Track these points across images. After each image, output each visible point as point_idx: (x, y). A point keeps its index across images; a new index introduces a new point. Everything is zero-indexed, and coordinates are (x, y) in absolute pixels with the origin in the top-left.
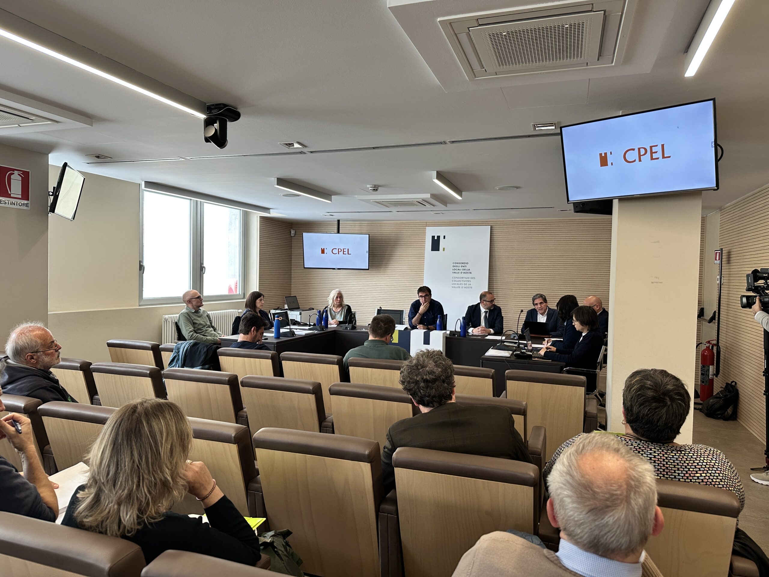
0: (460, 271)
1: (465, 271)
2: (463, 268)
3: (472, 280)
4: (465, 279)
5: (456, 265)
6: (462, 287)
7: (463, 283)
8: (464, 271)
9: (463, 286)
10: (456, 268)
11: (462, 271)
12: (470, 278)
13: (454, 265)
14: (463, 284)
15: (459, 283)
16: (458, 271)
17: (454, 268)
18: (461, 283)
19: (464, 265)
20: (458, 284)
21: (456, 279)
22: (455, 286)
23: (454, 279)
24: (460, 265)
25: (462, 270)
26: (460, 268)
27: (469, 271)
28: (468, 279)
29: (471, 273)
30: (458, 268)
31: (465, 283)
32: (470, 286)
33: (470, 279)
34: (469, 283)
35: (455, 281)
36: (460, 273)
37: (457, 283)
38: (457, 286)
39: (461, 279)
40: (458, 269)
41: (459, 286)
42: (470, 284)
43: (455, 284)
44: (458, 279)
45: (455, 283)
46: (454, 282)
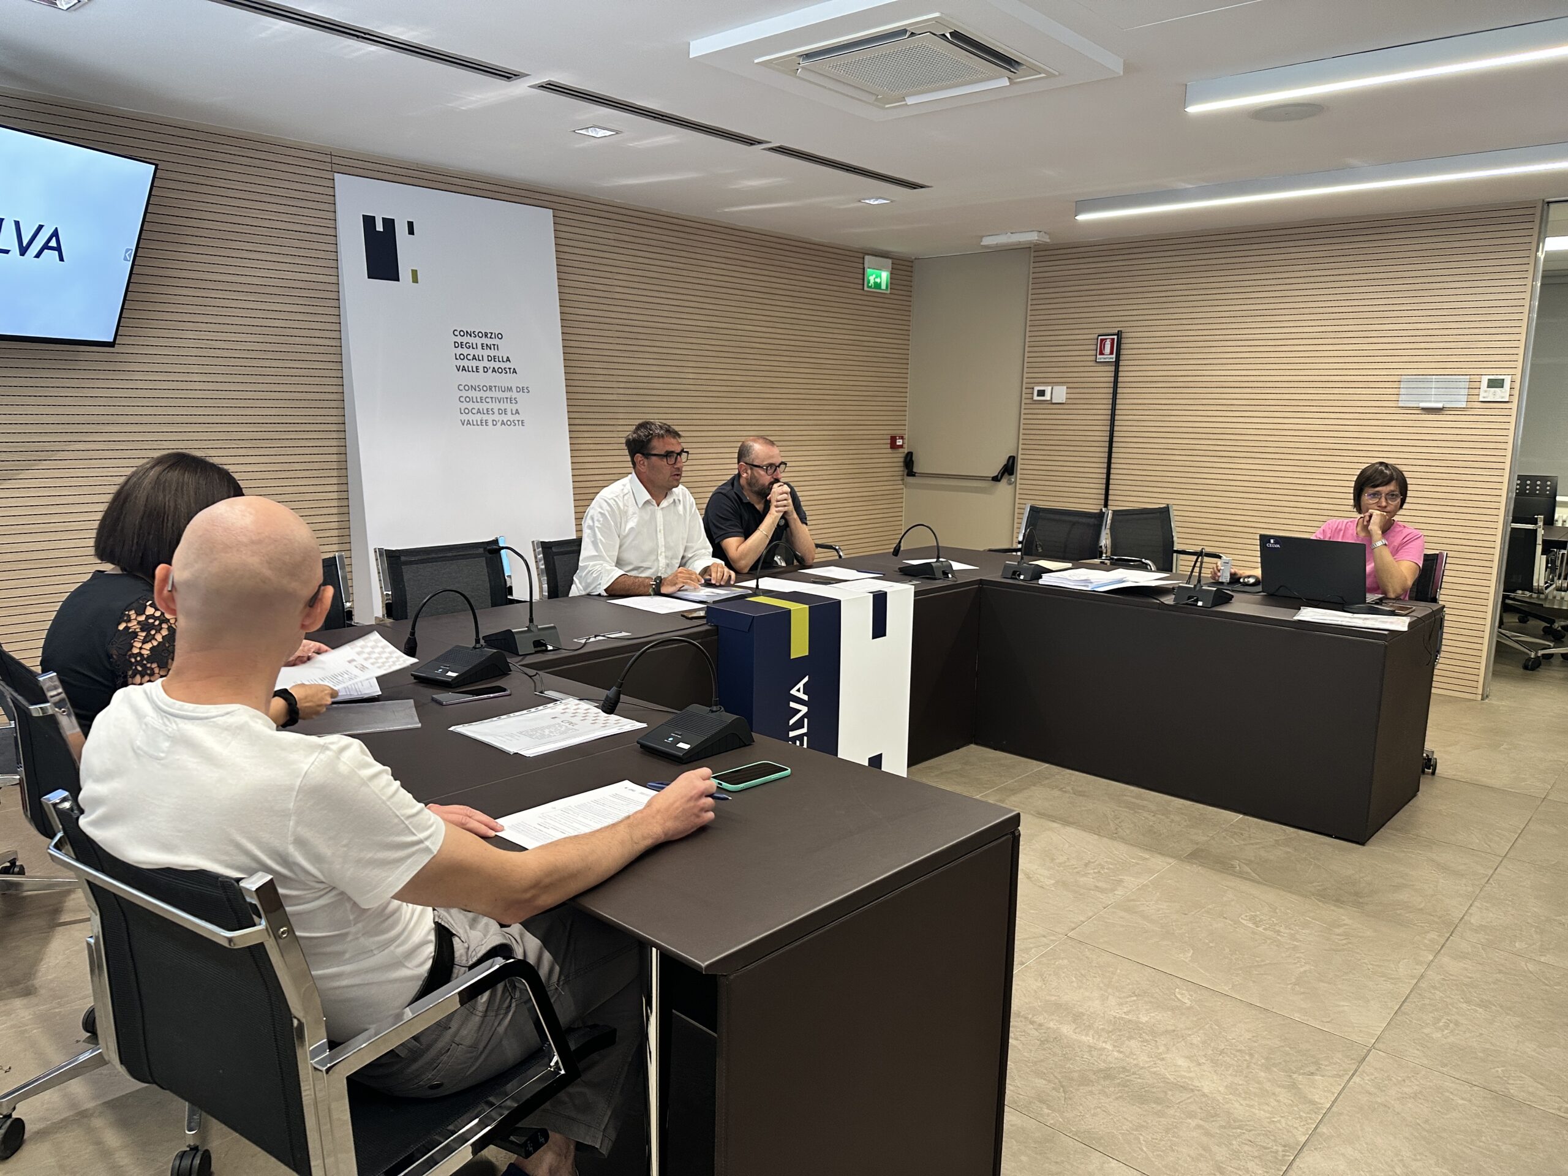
0: (481, 364)
1: (497, 365)
2: (487, 352)
3: (519, 396)
4: (500, 395)
5: (465, 339)
6: (494, 424)
7: (496, 406)
8: (492, 364)
9: (497, 417)
10: (465, 351)
11: (486, 363)
12: (514, 389)
13: (459, 339)
14: (496, 411)
15: (483, 406)
16: (474, 363)
17: (459, 351)
18: (490, 406)
19: (489, 342)
20: (479, 412)
21: (472, 394)
22: (470, 417)
23: (465, 394)
24: (479, 341)
25: (485, 358)
26: (479, 352)
27: (507, 365)
28: (508, 394)
29: (515, 372)
30: (471, 352)
31: (502, 406)
32: (517, 418)
33: (514, 394)
34: (514, 407)
35: (471, 400)
36: (481, 370)
37: (477, 406)
38: (479, 417)
39: (489, 394)
40: (474, 358)
41: (485, 417)
42: (517, 412)
43: (471, 411)
44: (479, 394)
45: (470, 406)
46: (465, 405)
